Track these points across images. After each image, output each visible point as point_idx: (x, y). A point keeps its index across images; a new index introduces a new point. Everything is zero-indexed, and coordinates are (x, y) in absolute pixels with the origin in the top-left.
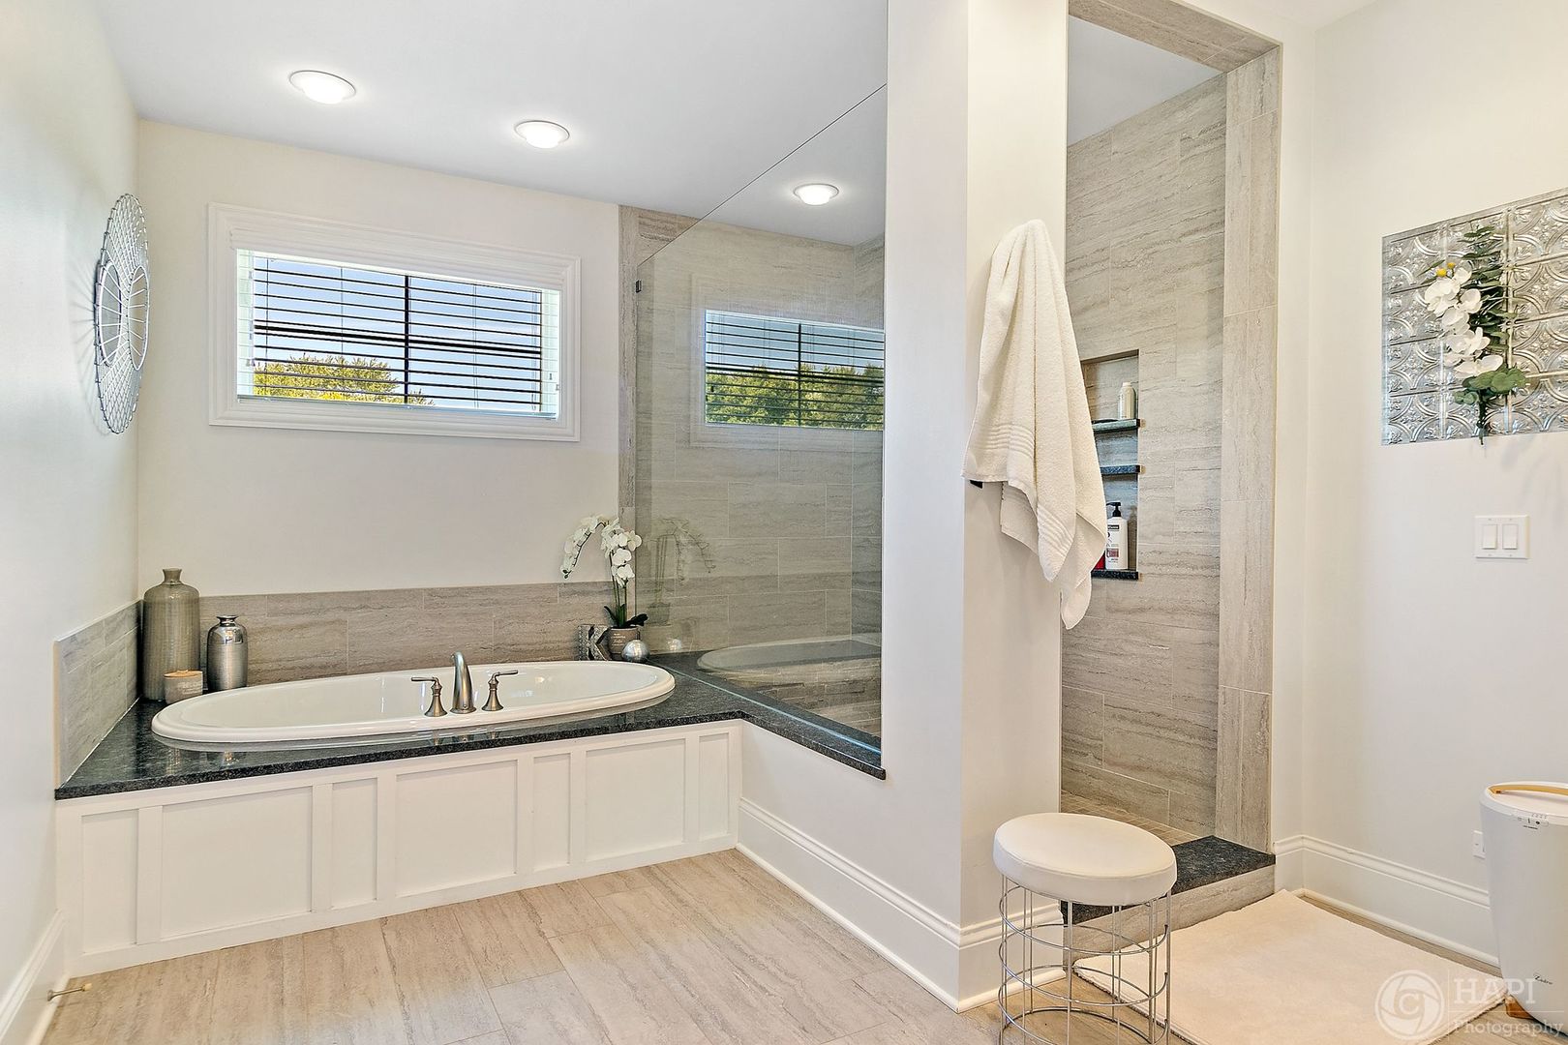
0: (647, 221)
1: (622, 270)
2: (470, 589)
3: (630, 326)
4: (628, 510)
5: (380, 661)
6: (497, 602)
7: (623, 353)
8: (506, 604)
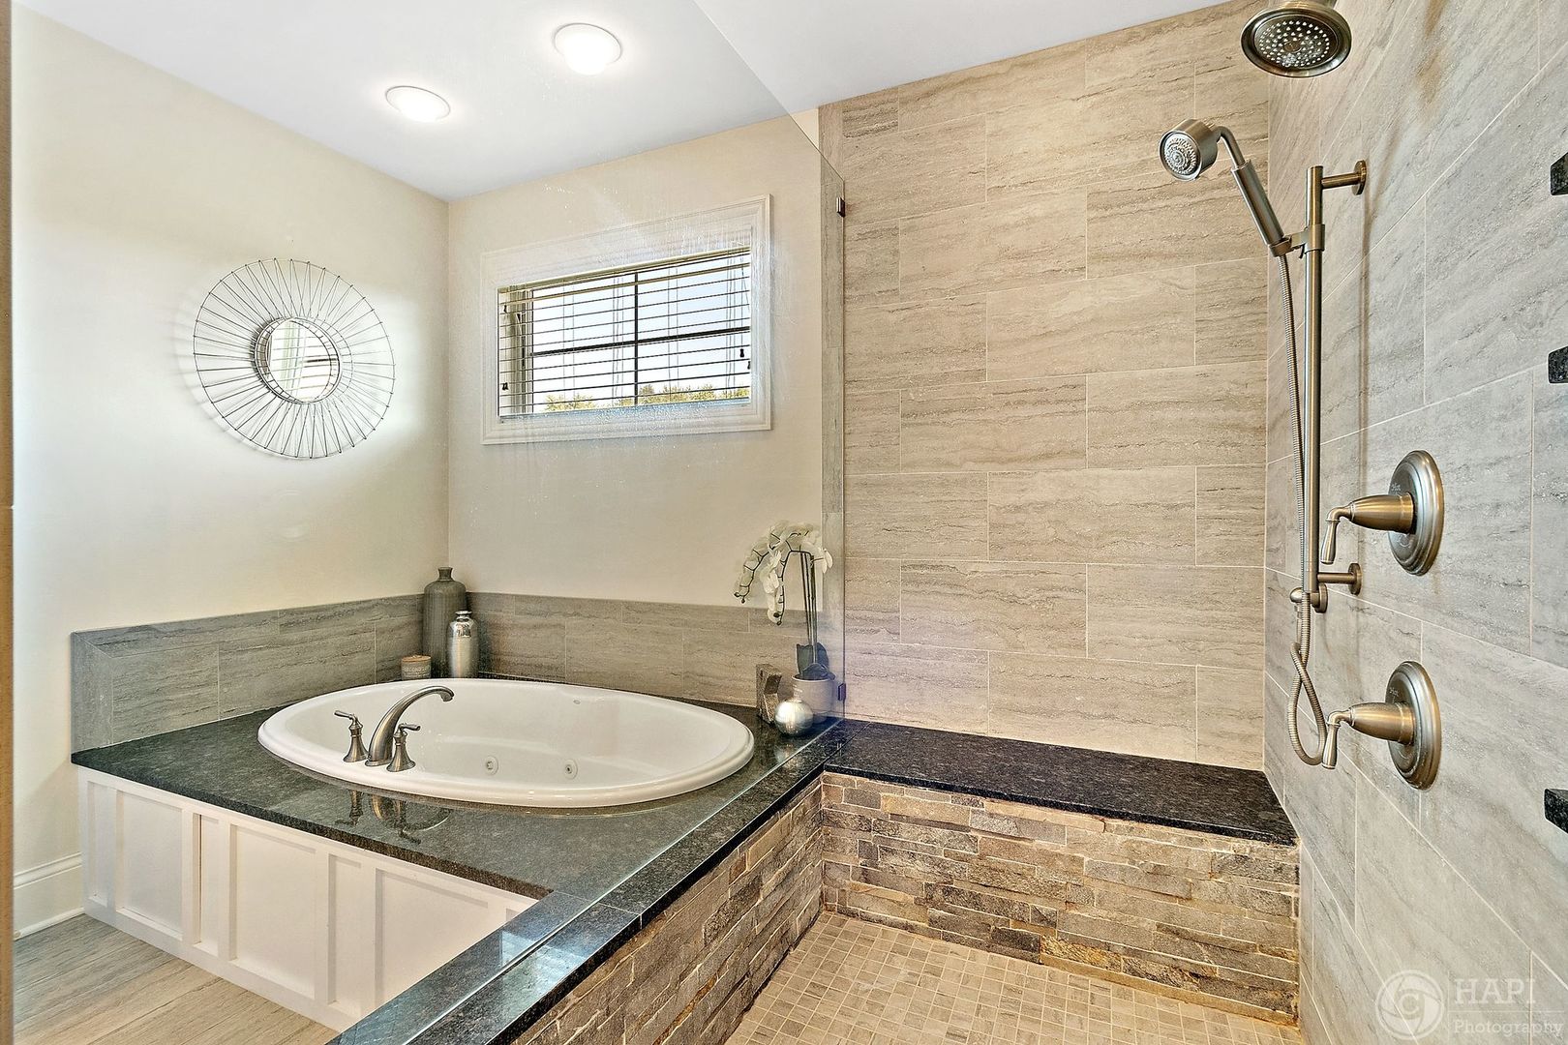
0: (854, 114)
1: (824, 194)
2: (661, 605)
3: (835, 264)
4: (833, 516)
5: (589, 670)
6: (686, 624)
7: (825, 304)
8: (695, 626)
